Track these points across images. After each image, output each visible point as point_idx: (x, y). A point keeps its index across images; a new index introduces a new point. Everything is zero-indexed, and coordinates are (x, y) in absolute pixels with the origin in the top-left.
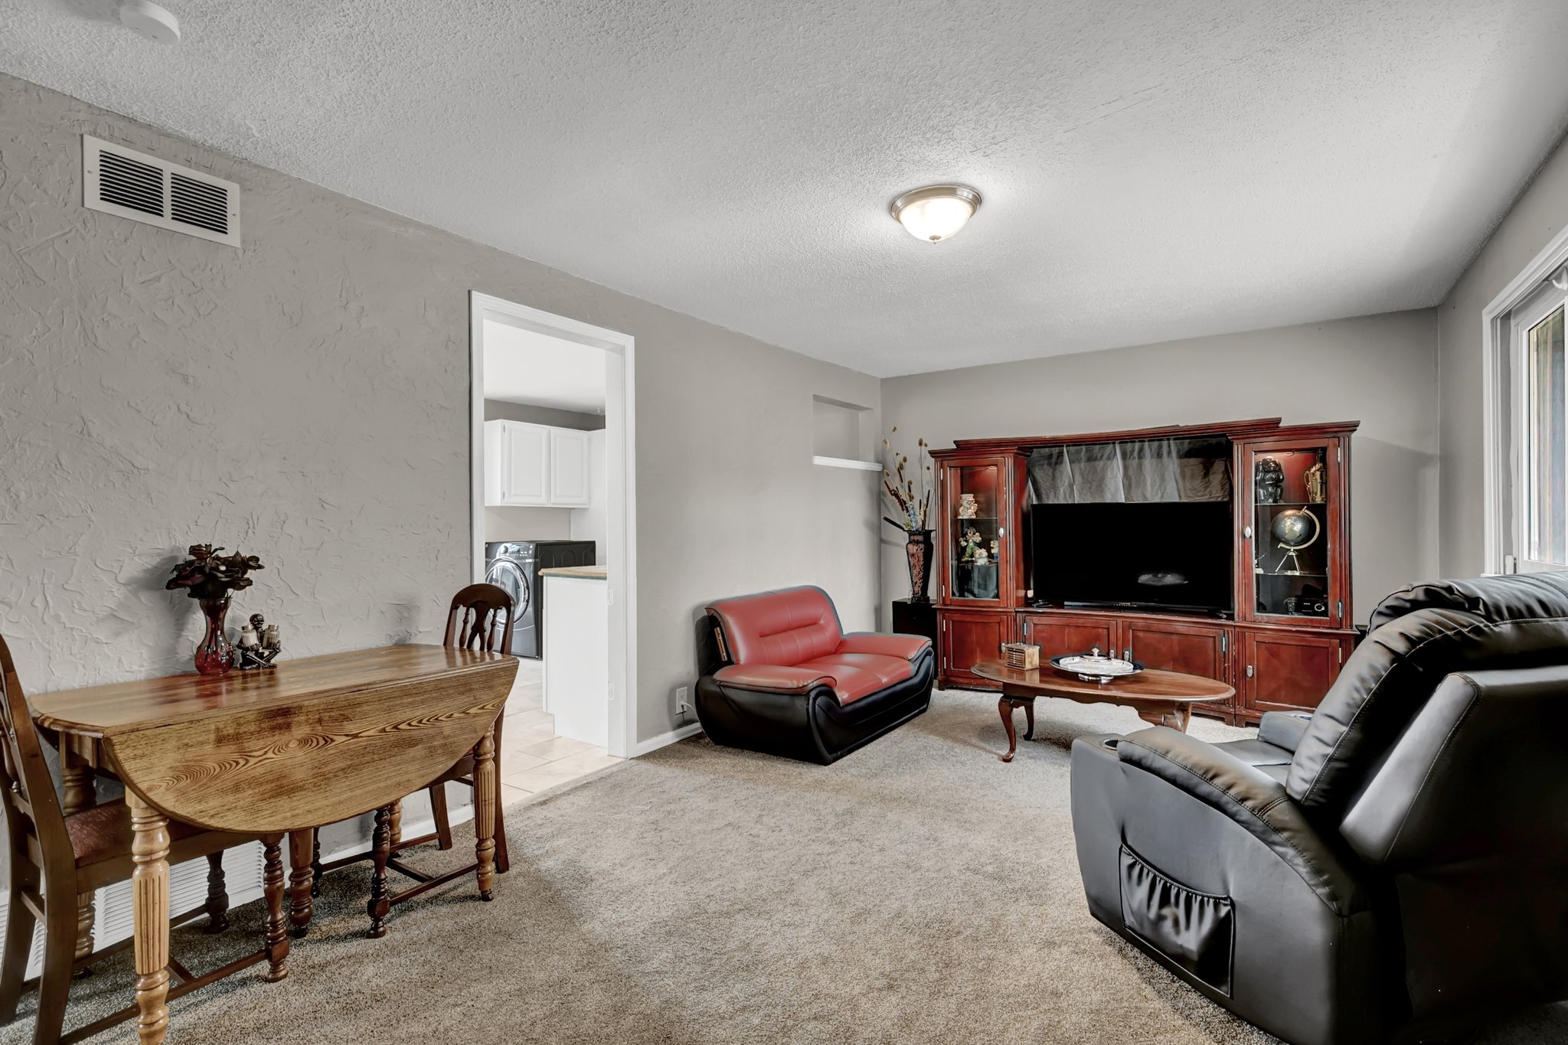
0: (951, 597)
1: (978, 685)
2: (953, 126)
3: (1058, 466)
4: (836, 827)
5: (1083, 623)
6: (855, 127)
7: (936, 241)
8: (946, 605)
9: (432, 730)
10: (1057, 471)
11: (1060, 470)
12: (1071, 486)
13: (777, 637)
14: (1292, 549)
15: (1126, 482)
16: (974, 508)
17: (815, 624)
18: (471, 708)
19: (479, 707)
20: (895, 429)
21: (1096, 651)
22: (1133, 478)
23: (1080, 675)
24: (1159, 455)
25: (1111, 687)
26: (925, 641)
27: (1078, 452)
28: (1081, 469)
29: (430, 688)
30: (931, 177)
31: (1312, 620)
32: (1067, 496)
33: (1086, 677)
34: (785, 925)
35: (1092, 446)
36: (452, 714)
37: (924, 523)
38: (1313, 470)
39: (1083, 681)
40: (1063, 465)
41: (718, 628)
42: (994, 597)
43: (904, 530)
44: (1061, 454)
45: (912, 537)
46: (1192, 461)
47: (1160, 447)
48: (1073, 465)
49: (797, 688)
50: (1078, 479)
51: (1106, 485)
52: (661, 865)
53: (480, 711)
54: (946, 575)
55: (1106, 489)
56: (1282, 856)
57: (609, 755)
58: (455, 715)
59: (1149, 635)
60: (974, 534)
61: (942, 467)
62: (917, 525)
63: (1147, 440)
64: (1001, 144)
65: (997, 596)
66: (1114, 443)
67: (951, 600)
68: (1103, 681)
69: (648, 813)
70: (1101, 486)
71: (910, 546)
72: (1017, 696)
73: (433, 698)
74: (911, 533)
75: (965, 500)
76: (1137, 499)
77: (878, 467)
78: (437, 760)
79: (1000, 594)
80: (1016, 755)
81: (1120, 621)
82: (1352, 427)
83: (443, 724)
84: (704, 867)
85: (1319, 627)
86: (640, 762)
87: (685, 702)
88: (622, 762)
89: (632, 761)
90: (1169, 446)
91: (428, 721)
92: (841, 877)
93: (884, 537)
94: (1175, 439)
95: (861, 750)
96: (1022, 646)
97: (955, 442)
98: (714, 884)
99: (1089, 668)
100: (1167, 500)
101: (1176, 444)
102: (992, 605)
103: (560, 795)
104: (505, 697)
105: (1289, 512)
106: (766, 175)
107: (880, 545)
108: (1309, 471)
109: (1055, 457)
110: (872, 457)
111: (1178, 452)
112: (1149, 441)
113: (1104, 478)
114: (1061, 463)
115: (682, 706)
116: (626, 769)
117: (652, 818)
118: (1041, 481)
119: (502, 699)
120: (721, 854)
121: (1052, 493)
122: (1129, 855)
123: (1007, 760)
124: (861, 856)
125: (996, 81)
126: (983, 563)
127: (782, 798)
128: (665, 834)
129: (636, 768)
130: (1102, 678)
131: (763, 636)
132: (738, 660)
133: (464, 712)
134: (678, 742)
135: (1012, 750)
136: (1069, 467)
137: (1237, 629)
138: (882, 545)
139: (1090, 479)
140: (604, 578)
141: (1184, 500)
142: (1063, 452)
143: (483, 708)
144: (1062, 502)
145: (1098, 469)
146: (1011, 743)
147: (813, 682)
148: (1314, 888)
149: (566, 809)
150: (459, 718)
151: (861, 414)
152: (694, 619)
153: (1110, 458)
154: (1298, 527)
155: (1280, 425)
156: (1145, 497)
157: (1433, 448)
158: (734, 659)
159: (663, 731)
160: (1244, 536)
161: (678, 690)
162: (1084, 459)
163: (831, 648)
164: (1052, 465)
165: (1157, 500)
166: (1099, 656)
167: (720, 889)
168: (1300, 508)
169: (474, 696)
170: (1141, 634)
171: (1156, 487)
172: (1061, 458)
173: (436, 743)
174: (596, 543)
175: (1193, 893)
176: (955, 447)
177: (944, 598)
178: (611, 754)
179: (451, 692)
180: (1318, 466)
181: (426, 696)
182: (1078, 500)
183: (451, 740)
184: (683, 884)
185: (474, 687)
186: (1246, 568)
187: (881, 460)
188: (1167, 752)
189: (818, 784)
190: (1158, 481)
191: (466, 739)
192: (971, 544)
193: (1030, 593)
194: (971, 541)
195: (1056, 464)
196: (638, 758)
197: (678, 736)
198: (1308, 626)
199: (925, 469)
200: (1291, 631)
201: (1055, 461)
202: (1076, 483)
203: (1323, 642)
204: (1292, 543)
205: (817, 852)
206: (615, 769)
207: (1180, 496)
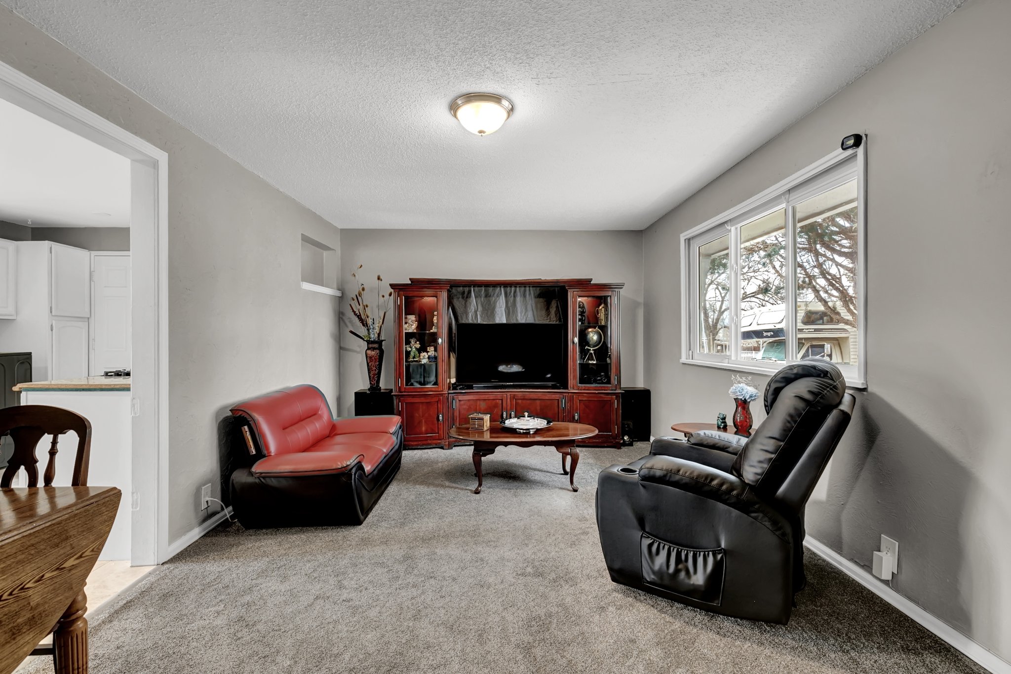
0: (405, 386)
1: (423, 445)
2: (537, 55)
3: (468, 299)
4: (407, 572)
5: (488, 397)
6: (480, 29)
7: (483, 134)
8: (401, 392)
9: (16, 604)
10: (468, 302)
11: (469, 302)
12: (476, 312)
13: (293, 427)
14: (592, 349)
15: (507, 311)
16: (414, 326)
17: (315, 414)
18: (66, 560)
19: (76, 557)
20: (361, 266)
21: (526, 414)
22: (511, 308)
23: (517, 430)
24: (525, 296)
25: (536, 436)
26: (396, 419)
27: (480, 291)
28: (481, 302)
29: (14, 551)
30: (496, 87)
31: (602, 387)
32: (474, 318)
33: (522, 431)
34: (435, 668)
35: (488, 286)
36: (43, 576)
37: (379, 335)
38: (600, 308)
39: (520, 433)
40: (471, 299)
41: (246, 427)
42: (433, 385)
43: (364, 340)
44: (470, 292)
45: (371, 346)
46: (541, 300)
47: (525, 291)
48: (477, 299)
49: (342, 468)
50: (480, 308)
51: (496, 312)
52: (279, 659)
53: (77, 561)
54: (401, 371)
55: (496, 315)
56: (755, 518)
57: (132, 566)
58: (47, 575)
59: (524, 401)
60: (416, 342)
61: (398, 296)
62: (374, 337)
63: (518, 286)
64: (552, 79)
65: (436, 383)
66: (500, 287)
67: (405, 388)
68: (531, 433)
69: (226, 612)
70: (493, 312)
71: (369, 352)
72: (483, 449)
73: (18, 562)
74: (369, 342)
75: (410, 319)
76: (513, 321)
77: (339, 294)
78: (22, 642)
79: (439, 382)
80: (482, 488)
81: (508, 394)
82: (620, 286)
83: (30, 592)
84: (325, 644)
85: (607, 390)
86: (177, 564)
87: (211, 497)
88: (154, 571)
89: (166, 566)
90: (530, 291)
91: (11, 594)
92: (443, 611)
93: (342, 346)
94: (533, 287)
95: (377, 506)
96: (480, 416)
97: (410, 279)
98: (347, 657)
99: (522, 425)
100: (528, 322)
101: (533, 290)
102: (434, 390)
103: (100, 625)
104: (104, 537)
105: (590, 330)
106: (385, 42)
107: (341, 350)
108: (599, 308)
109: (466, 293)
110: (335, 286)
111: (534, 294)
112: (519, 287)
113: (495, 308)
114: (470, 297)
115: (207, 502)
116: (166, 575)
117: (234, 615)
118: (457, 308)
119: (102, 540)
120: (331, 626)
121: (465, 316)
122: (649, 537)
123: (477, 492)
124: (444, 589)
125: (585, 34)
126: (425, 362)
127: (346, 561)
128: (260, 627)
129: (176, 572)
130: (531, 430)
131: (284, 429)
132: (269, 452)
133: (58, 569)
134: (204, 536)
135: (480, 485)
136: (475, 301)
137: (570, 394)
138: (341, 351)
139: (486, 308)
140: (128, 389)
141: (537, 322)
142: (471, 291)
143: (81, 557)
144: (470, 321)
145: (492, 302)
146: (479, 481)
147: (354, 461)
148: (774, 532)
149: (117, 639)
150: (52, 578)
151: (325, 253)
152: (216, 421)
153: (499, 296)
154: (595, 338)
155: (591, 282)
156: (517, 320)
157: (641, 300)
158: (265, 452)
159: (191, 529)
160: (573, 343)
161: (203, 488)
162: (483, 295)
163: (327, 432)
164: (465, 298)
165: (523, 322)
166: (528, 417)
167: (355, 660)
168: (595, 327)
169: (71, 545)
170: (520, 401)
171: (523, 315)
172: (469, 294)
173: (20, 620)
174: (33, 355)
175: (697, 552)
176: (410, 282)
177: (400, 388)
178: (134, 565)
179: (42, 547)
180: (603, 305)
181: (8, 563)
182: (479, 321)
183: (42, 608)
184: (317, 669)
185: (71, 533)
186: (574, 360)
187: (341, 289)
188: (679, 471)
189: (365, 542)
190: (524, 310)
191: (60, 602)
192: (414, 349)
193: (453, 381)
194: (413, 347)
195: (467, 297)
196: (173, 560)
197: (204, 530)
198: (602, 390)
199: (381, 296)
200: (595, 393)
201: (466, 297)
202: (479, 310)
203: (608, 398)
204: (592, 346)
205: (410, 597)
206: (152, 579)
207: (535, 320)
